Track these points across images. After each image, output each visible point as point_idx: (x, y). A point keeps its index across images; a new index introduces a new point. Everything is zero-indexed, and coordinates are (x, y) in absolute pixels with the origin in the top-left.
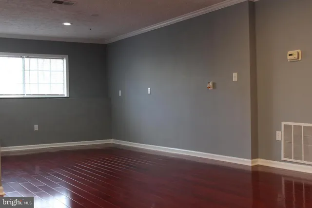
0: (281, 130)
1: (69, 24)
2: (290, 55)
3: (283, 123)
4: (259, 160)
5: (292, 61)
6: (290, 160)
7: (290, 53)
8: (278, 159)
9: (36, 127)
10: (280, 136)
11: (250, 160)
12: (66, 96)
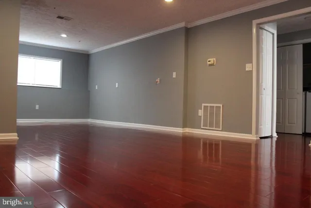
0: (201, 109)
1: (66, 36)
2: (209, 61)
3: (203, 105)
4: (187, 129)
5: (210, 65)
6: (207, 128)
7: (209, 60)
8: (199, 128)
9: (37, 107)
10: (201, 113)
11: (182, 129)
12: (59, 86)
